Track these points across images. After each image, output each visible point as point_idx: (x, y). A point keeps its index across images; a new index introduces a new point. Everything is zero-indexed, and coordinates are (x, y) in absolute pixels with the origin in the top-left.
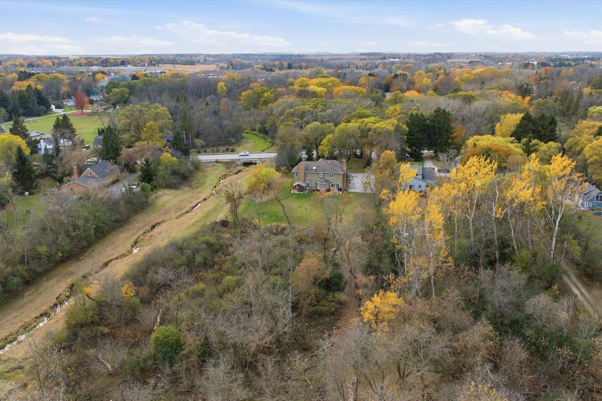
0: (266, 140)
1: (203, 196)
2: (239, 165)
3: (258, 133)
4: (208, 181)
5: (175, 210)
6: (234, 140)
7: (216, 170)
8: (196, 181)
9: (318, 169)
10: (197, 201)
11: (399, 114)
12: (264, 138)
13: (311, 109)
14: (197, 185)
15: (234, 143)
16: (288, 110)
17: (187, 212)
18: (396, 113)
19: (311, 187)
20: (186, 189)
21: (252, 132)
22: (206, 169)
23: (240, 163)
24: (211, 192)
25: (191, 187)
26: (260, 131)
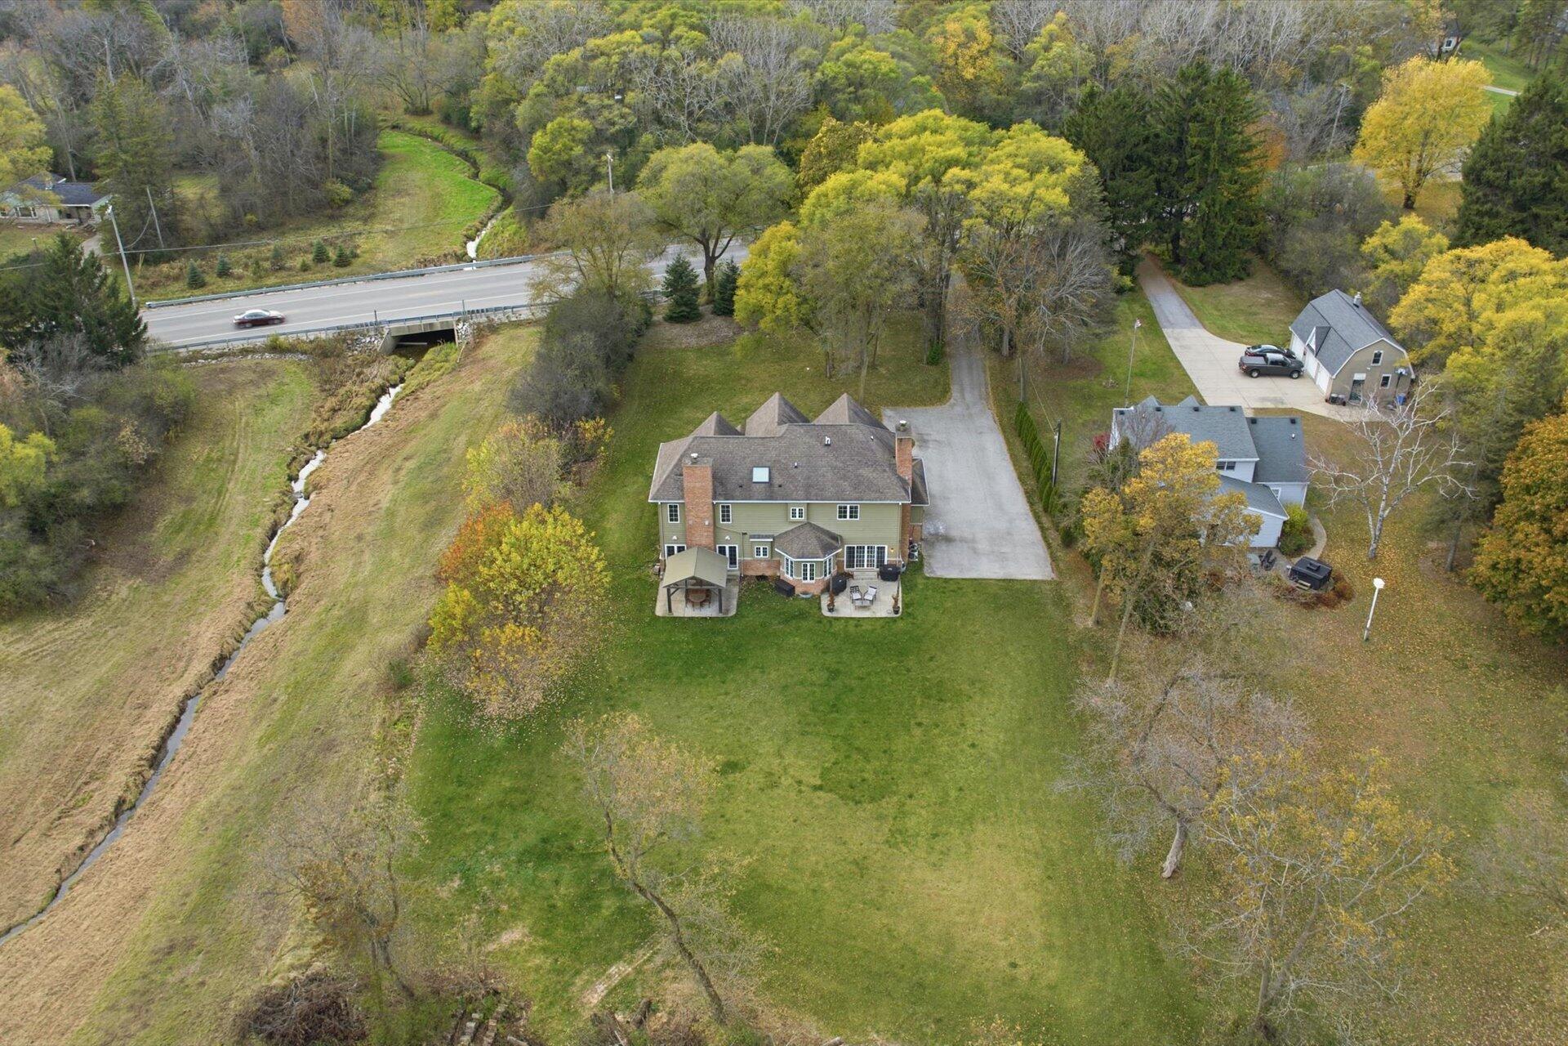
0: (474, 164)
1: (207, 637)
2: (373, 359)
3: (439, 130)
4: (236, 499)
5: (48, 803)
6: (346, 191)
7: (274, 400)
8: (176, 511)
9: (777, 481)
10: (178, 691)
11: (986, 53)
12: (464, 155)
13: (652, 50)
14: (179, 542)
15: (347, 202)
16: (556, 57)
17: (121, 809)
18: (975, 48)
19: (745, 565)
20: (123, 590)
21: (416, 123)
22: (225, 406)
23: (378, 344)
24: (250, 594)
25: (141, 566)
26: (447, 120)
